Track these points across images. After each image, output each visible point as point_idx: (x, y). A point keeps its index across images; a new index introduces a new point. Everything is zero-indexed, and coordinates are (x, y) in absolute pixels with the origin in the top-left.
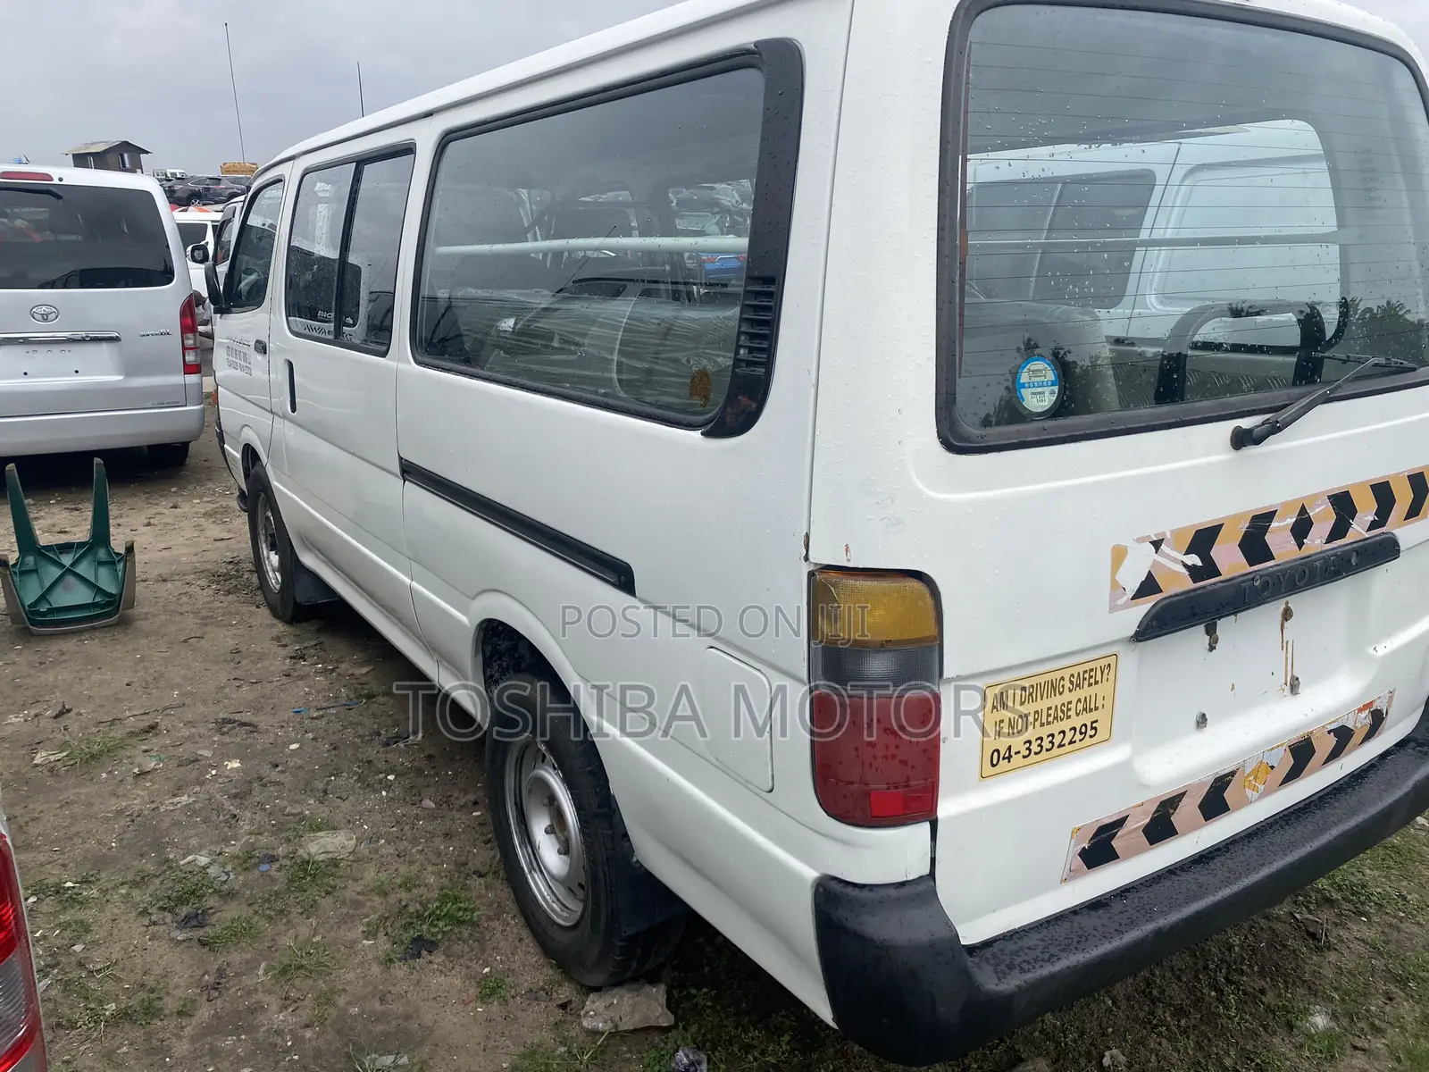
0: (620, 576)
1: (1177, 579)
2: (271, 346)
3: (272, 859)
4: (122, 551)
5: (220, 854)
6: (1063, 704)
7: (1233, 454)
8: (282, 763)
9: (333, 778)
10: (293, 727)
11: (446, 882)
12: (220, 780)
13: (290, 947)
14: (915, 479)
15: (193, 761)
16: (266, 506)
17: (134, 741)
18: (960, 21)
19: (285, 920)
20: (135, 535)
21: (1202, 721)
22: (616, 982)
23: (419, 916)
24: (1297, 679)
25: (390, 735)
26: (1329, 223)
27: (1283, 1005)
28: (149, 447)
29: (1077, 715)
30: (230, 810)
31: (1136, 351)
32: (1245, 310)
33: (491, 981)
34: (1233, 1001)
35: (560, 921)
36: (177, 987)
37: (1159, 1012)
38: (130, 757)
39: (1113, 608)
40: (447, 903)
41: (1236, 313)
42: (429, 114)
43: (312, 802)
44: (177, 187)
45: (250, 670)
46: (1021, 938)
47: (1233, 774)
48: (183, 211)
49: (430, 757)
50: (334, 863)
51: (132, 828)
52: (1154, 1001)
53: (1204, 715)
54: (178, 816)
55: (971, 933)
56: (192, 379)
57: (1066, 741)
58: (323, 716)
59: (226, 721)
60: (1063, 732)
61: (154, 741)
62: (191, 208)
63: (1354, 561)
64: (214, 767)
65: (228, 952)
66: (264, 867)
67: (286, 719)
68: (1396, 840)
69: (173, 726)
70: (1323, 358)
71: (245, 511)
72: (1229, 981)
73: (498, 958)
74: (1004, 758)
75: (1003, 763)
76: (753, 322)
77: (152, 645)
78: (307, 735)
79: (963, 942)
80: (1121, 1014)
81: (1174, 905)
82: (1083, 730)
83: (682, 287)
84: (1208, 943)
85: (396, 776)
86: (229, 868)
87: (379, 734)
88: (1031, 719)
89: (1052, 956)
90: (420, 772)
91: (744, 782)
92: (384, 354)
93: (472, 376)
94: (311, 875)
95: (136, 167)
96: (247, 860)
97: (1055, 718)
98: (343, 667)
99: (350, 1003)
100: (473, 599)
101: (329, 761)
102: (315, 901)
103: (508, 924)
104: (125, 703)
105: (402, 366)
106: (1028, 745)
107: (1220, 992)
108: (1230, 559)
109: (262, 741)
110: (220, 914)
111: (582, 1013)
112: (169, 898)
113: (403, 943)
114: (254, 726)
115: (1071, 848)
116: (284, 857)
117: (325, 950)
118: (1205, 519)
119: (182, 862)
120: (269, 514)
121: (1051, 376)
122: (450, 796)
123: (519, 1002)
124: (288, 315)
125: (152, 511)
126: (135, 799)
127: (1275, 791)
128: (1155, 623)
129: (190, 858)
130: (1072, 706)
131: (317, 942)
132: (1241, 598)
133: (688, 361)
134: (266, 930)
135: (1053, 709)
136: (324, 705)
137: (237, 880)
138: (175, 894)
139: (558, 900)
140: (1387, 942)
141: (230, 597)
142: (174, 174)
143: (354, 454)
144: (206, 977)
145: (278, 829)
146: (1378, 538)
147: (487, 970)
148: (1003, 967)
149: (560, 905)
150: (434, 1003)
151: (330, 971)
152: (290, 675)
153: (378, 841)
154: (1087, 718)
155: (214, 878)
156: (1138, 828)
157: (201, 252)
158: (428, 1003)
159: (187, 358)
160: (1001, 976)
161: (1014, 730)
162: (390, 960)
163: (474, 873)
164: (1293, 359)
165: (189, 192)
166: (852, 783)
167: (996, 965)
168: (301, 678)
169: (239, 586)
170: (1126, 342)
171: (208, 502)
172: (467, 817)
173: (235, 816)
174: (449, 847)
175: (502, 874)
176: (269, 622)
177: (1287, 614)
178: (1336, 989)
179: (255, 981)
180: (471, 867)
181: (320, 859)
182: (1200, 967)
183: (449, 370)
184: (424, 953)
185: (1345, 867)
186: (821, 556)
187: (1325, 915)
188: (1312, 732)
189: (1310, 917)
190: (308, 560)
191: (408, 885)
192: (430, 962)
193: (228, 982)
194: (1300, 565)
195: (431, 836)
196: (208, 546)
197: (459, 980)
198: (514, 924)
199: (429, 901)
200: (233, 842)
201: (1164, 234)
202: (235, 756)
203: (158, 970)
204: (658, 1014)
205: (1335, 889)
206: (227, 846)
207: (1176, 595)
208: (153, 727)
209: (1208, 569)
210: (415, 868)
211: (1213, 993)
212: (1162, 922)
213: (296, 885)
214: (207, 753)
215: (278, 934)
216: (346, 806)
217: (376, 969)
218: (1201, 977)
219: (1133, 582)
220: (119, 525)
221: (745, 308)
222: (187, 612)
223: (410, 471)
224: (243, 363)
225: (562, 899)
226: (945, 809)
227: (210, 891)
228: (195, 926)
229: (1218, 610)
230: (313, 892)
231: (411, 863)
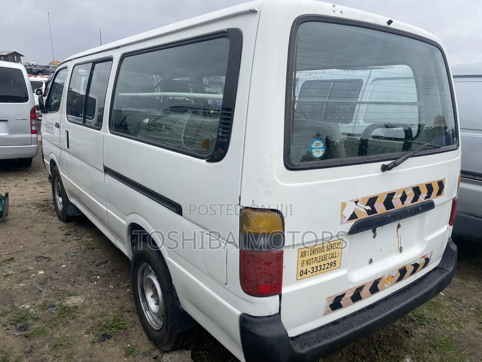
0: (177, 209)
1: (363, 214)
2: (61, 125)
3: (53, 306)
4: (4, 196)
5: (34, 304)
6: (325, 255)
7: (382, 173)
8: (59, 272)
9: (77, 277)
10: (64, 259)
11: (116, 314)
12: (36, 278)
13: (58, 338)
14: (276, 179)
15: (26, 271)
16: (58, 181)
17: (5, 263)
18: (295, 26)
19: (56, 328)
20: (10, 190)
21: (371, 261)
22: (174, 349)
23: (105, 326)
24: (402, 247)
25: (99, 262)
26: (415, 99)
27: (396, 355)
28: (17, 159)
29: (329, 259)
30: (39, 289)
31: (354, 138)
32: (390, 126)
33: (130, 349)
34: (380, 354)
35: (155, 328)
36: (15, 352)
37: (356, 358)
38: (3, 269)
39: (342, 223)
40: (116, 322)
41: (387, 127)
42: (118, 48)
43: (69, 286)
44: (34, 69)
45: (49, 239)
46: (309, 334)
47: (380, 279)
48: (35, 77)
49: (112, 270)
50: (76, 307)
51: (2, 295)
52: (355, 354)
53: (372, 259)
54: (19, 291)
55: (292, 333)
56: (34, 136)
57: (326, 268)
58: (75, 255)
59: (39, 257)
60: (325, 265)
61: (12, 263)
62: (38, 76)
63: (420, 209)
64: (34, 273)
65: (35, 340)
66: (50, 309)
67: (62, 256)
68: (434, 300)
69: (20, 258)
70: (411, 143)
71: (51, 183)
72: (379, 347)
73: (133, 341)
74: (305, 273)
75: (304, 275)
76: (224, 123)
77: (14, 229)
78: (69, 262)
79: (289, 336)
80: (344, 359)
81: (360, 323)
82: (331, 264)
83: (207, 111)
84: (373, 334)
85: (100, 277)
86: (37, 309)
87: (95, 262)
88: (314, 260)
89: (320, 340)
90: (109, 275)
91: (217, 281)
92: (99, 130)
93: (129, 138)
94: (67, 312)
95: (19, 61)
96: (44, 307)
97: (322, 260)
98: (84, 238)
99: (78, 358)
100: (128, 216)
101: (76, 271)
102: (68, 321)
103: (137, 329)
104: (2, 250)
105: (106, 134)
106: (313, 269)
107: (377, 351)
108: (380, 208)
109: (52, 264)
110: (33, 326)
111: (162, 360)
112: (14, 320)
113: (99, 336)
114: (49, 258)
115: (327, 304)
116: (58, 306)
117: (70, 339)
118: (372, 194)
119: (20, 307)
120: (59, 184)
121: (322, 145)
122: (119, 284)
123: (139, 356)
124: (67, 114)
125: (18, 181)
126: (4, 284)
127: (394, 284)
128: (355, 229)
129: (23, 306)
130: (328, 256)
131: (68, 336)
132: (384, 221)
133: (203, 136)
134: (49, 332)
135: (321, 257)
136: (76, 251)
137: (40, 314)
138: (16, 319)
139: (155, 321)
140: (430, 334)
141: (44, 213)
142: (32, 64)
143: (88, 164)
144: (26, 349)
145: (57, 295)
146: (427, 202)
147: (129, 345)
148: (303, 344)
149: (155, 323)
150: (109, 357)
151: (72, 346)
152: (64, 241)
153: (92, 300)
154: (332, 260)
155: (31, 313)
156: (349, 297)
157: (40, 91)
158: (107, 357)
159: (32, 128)
160: (302, 347)
161: (308, 263)
162: (94, 342)
163: (126, 311)
164: (403, 142)
165: (38, 71)
166: (253, 281)
167: (301, 344)
168: (68, 242)
169: (48, 209)
170: (351, 135)
171: (38, 179)
172: (125, 292)
173: (40, 291)
174: (118, 302)
175: (136, 311)
176: (58, 222)
177: (399, 226)
178: (413, 350)
179: (44, 350)
180: (125, 309)
181: (71, 306)
182: (371, 343)
183: (121, 136)
184: (107, 339)
185: (417, 309)
186: (244, 204)
187: (411, 325)
188: (406, 265)
189: (406, 326)
190: (72, 200)
191: (102, 315)
192: (108, 343)
193: (34, 350)
194: (403, 210)
195: (111, 298)
196: (37, 195)
197: (119, 349)
198: (139, 329)
199: (109, 321)
200: (39, 300)
201: (365, 100)
202: (42, 270)
203: (8, 346)
204: (188, 361)
205: (414, 316)
206: (36, 301)
207: (362, 219)
208: (12, 259)
209: (373, 211)
210: (105, 309)
211: (374, 351)
212: (356, 328)
213: (61, 315)
214: (32, 268)
215: (54, 333)
216: (81, 287)
217: (89, 345)
218: (370, 346)
219: (348, 215)
220: (5, 186)
221: (221, 118)
222: (28, 218)
223: (107, 170)
224: (51, 131)
225: (156, 320)
226: (284, 291)
227: (30, 318)
228: (23, 331)
229: (376, 224)
230: (68, 318)
231: (104, 308)
